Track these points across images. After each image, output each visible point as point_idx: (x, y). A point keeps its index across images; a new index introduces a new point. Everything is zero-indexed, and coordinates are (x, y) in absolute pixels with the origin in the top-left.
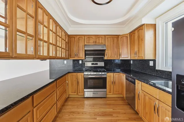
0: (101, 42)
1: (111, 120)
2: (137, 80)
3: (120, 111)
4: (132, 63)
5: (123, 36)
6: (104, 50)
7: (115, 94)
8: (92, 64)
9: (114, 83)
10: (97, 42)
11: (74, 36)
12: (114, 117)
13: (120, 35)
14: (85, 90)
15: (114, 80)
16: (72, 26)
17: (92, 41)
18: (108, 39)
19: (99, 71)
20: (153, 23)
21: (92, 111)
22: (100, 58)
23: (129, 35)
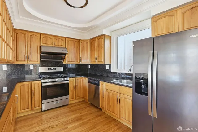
0: (60, 44)
1: (83, 122)
2: (101, 81)
3: (87, 112)
4: (89, 67)
5: (84, 41)
6: (65, 54)
7: (77, 99)
8: (49, 69)
9: (76, 88)
10: (57, 44)
11: (25, 32)
12: (83, 120)
13: (80, 40)
14: (43, 102)
15: (76, 84)
16: (21, 17)
17: (50, 42)
18: (69, 42)
19: (60, 76)
20: (109, 34)
21: (60, 122)
22: (58, 62)
23: (89, 41)
